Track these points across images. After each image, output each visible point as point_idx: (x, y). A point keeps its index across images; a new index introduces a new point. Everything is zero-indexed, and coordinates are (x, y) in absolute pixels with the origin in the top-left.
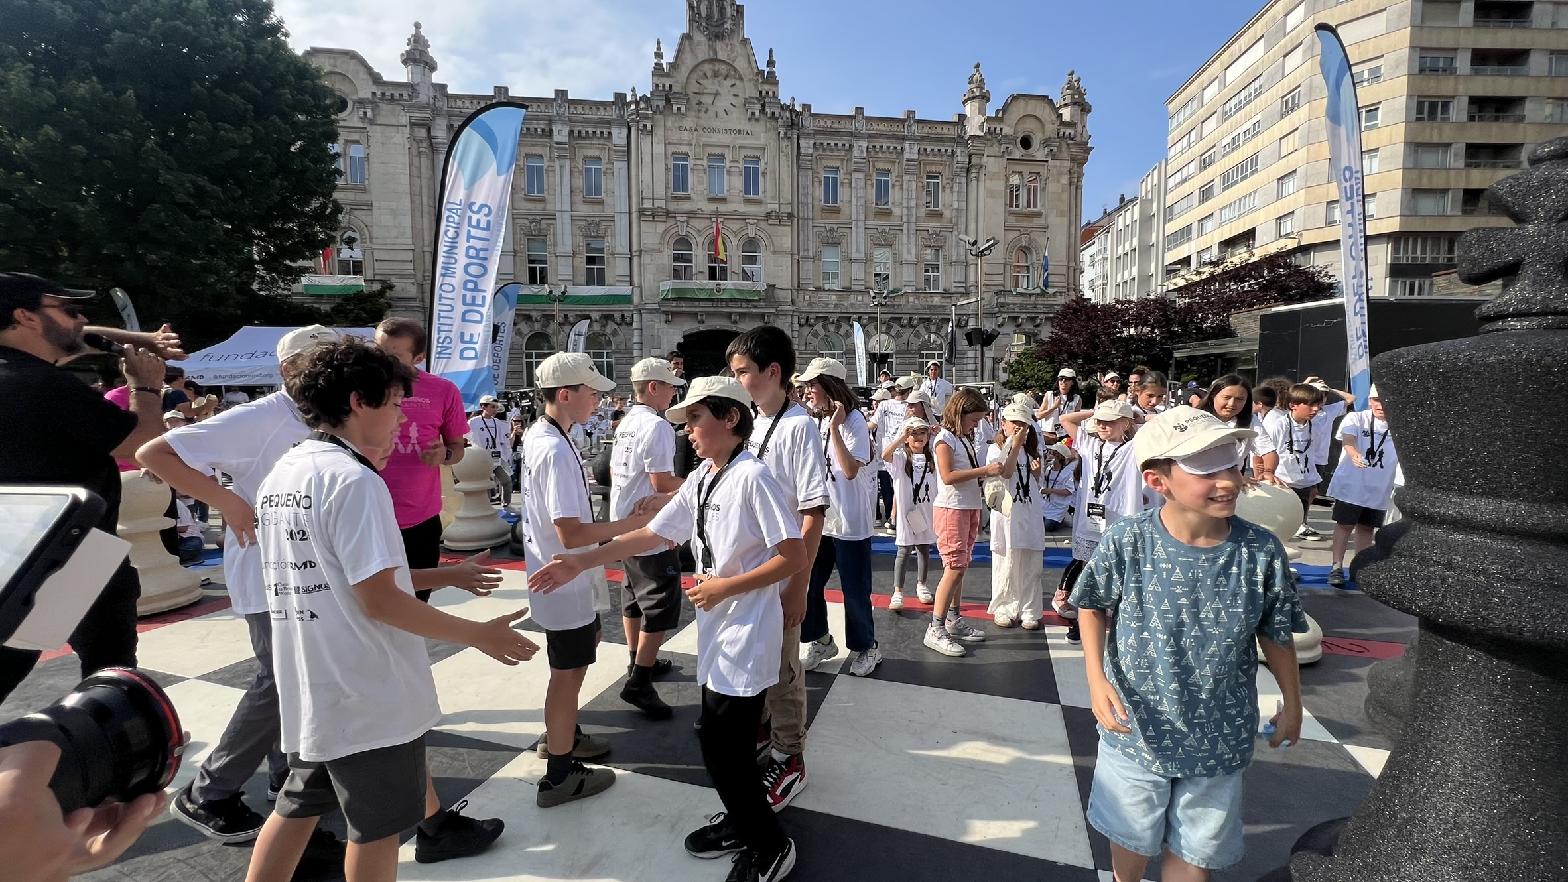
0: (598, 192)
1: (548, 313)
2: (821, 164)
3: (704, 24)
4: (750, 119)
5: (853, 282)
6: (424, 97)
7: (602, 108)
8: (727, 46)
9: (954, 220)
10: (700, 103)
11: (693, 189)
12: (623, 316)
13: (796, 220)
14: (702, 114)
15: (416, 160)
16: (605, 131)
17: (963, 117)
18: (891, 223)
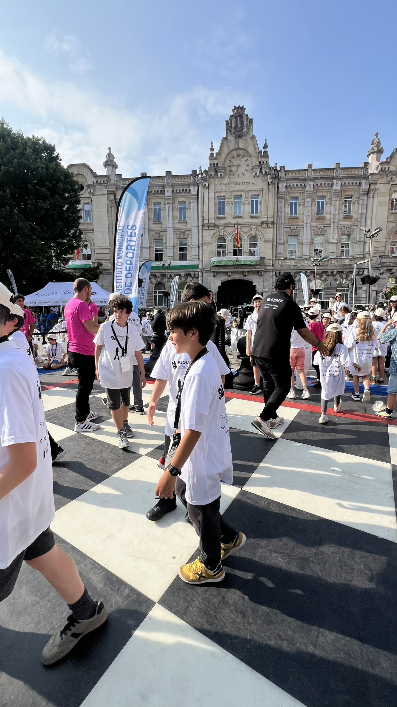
0: (184, 218)
1: (163, 274)
2: (289, 195)
3: (233, 131)
4: (254, 176)
5: (304, 254)
6: (113, 180)
7: (186, 178)
8: (244, 140)
9: (359, 220)
10: (231, 171)
11: (227, 213)
12: (195, 274)
13: (276, 225)
14: (232, 176)
15: (110, 209)
16: (188, 189)
17: (367, 164)
18: (325, 223)
